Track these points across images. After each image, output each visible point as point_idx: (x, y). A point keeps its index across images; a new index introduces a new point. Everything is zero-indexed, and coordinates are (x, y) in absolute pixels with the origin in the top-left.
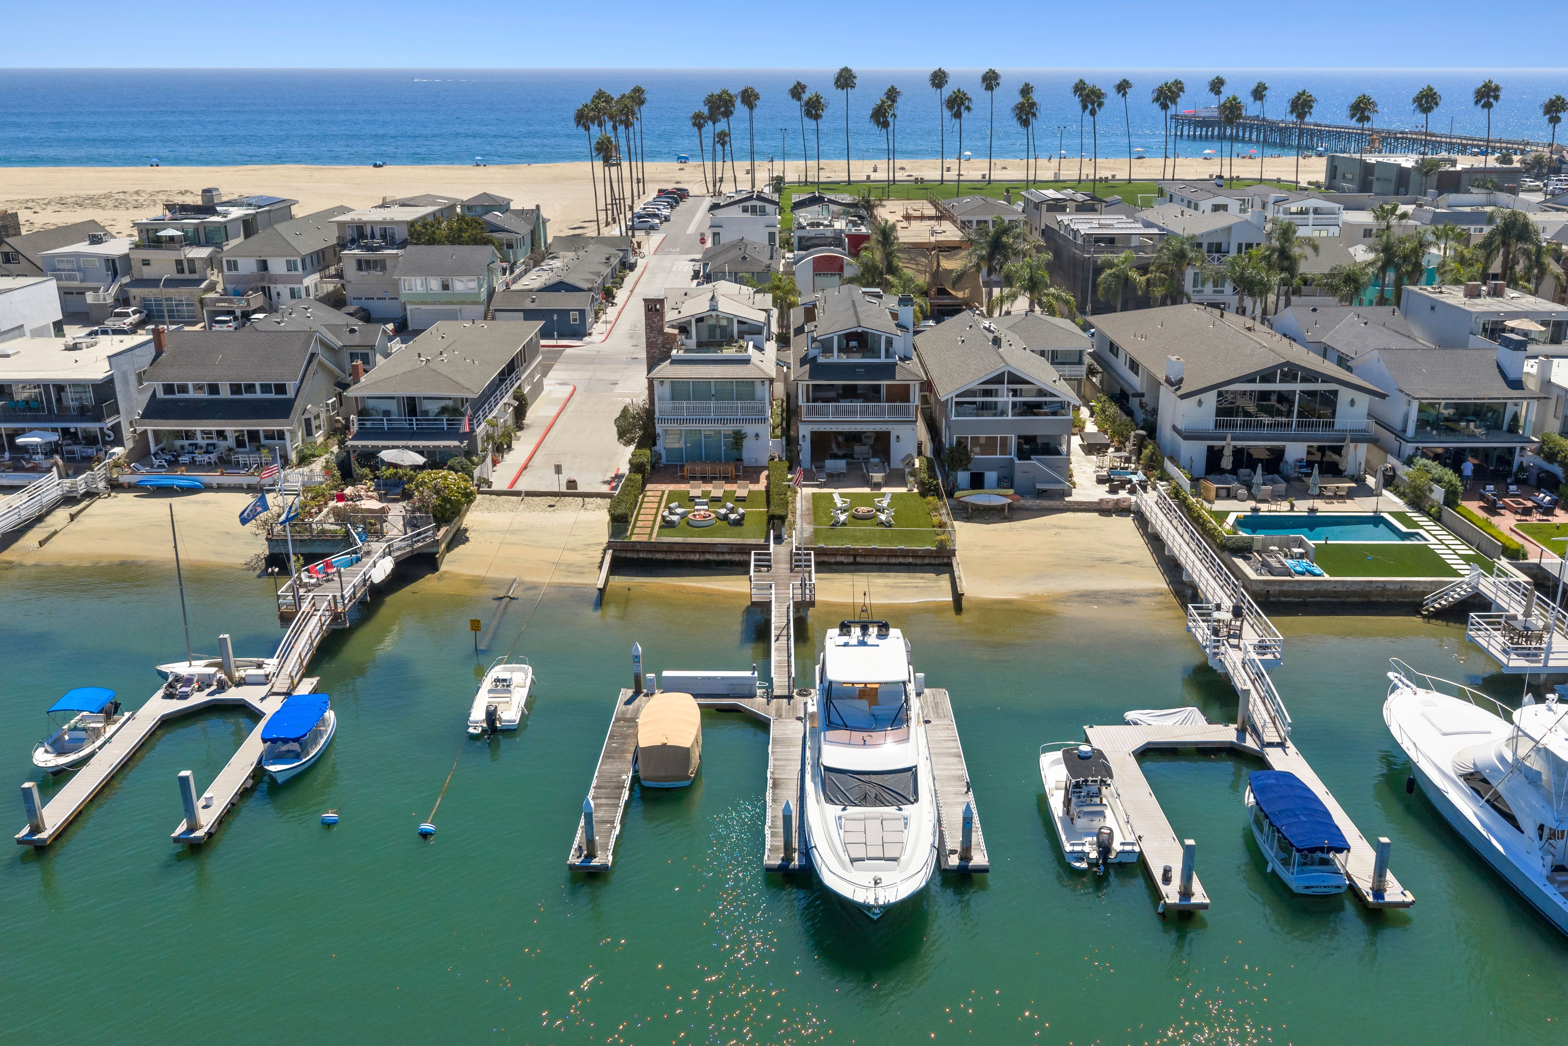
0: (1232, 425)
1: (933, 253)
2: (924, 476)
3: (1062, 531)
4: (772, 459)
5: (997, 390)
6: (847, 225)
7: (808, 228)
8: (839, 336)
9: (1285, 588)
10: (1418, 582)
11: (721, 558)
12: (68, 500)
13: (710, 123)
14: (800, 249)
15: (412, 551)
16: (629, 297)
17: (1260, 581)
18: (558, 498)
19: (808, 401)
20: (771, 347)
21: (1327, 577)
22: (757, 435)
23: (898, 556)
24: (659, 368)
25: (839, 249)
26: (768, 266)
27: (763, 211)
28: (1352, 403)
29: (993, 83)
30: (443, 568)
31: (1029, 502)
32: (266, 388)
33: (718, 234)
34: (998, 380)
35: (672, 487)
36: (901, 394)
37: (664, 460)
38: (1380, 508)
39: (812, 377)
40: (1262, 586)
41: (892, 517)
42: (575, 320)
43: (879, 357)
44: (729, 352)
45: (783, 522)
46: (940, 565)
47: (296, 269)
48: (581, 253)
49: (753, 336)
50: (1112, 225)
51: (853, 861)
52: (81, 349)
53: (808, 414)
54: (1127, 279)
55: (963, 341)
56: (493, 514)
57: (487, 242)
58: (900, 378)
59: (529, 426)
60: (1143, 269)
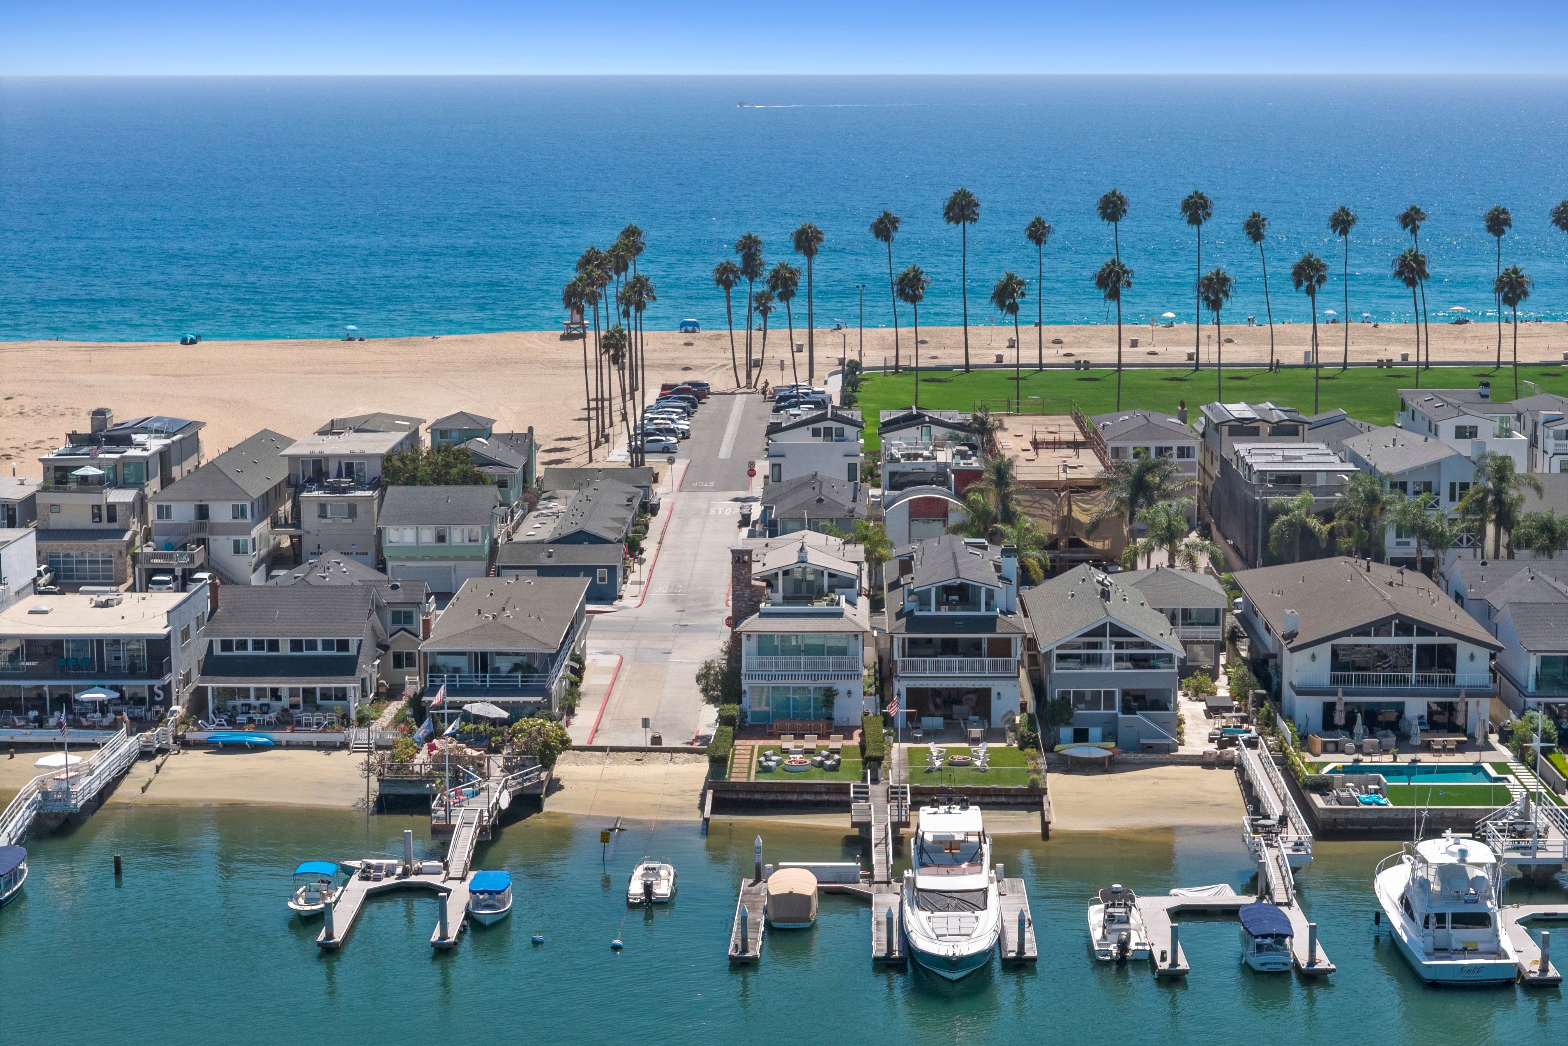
0: (1347, 680)
1: (1062, 494)
2: (1024, 730)
3: (1160, 781)
4: (866, 714)
5: (1101, 643)
6: (953, 457)
7: (902, 461)
8: (937, 588)
9: (1350, 816)
10: (1474, 809)
11: (819, 798)
12: (145, 755)
13: (745, 279)
14: (892, 487)
15: (522, 789)
16: (658, 550)
17: (1326, 809)
18: (644, 753)
19: (904, 656)
20: (863, 603)
21: (1391, 806)
22: (849, 692)
23: (991, 795)
24: (746, 621)
25: (944, 489)
26: (852, 511)
27: (840, 435)
28: (1472, 657)
29: (1200, 212)
30: (546, 809)
31: (1131, 756)
32: (327, 645)
33: (780, 465)
34: (1099, 631)
35: (761, 743)
36: (1002, 648)
37: (749, 719)
38: (1482, 759)
39: (909, 629)
40: (1328, 814)
41: (987, 762)
42: (602, 579)
43: (980, 610)
44: (820, 605)
45: (880, 764)
46: (1031, 804)
47: (244, 515)
48: (589, 491)
49: (845, 590)
50: (1300, 457)
51: (938, 936)
52: (112, 606)
53: (904, 668)
54: (1305, 528)
55: (1073, 595)
56: (580, 766)
57: (478, 480)
58: (1001, 631)
59: (585, 694)
60: (1327, 516)
